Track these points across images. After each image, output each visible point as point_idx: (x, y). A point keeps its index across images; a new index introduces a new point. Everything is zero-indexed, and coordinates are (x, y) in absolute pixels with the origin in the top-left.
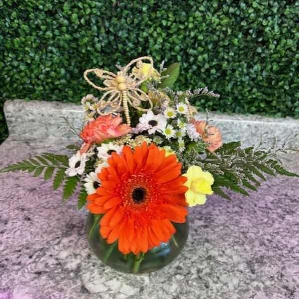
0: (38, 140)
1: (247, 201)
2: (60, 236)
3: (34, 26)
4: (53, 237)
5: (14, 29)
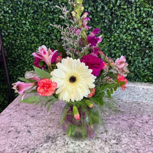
1: (140, 131)
2: (43, 142)
3: (41, 39)
4: (40, 142)
5: (32, 41)
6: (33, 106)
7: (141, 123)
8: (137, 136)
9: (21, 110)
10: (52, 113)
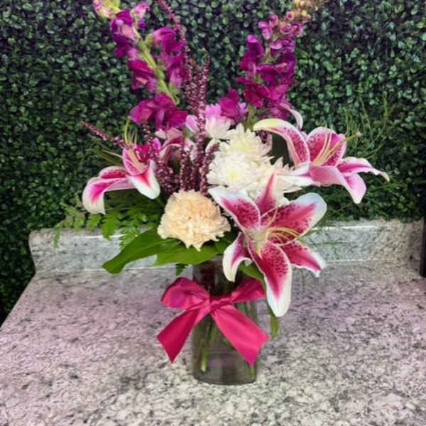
0: (71, 275)
1: (325, 326)
2: (115, 393)
4: (107, 395)
6: (68, 315)
7: (323, 311)
8: (318, 338)
9: (40, 331)
10: (118, 324)
